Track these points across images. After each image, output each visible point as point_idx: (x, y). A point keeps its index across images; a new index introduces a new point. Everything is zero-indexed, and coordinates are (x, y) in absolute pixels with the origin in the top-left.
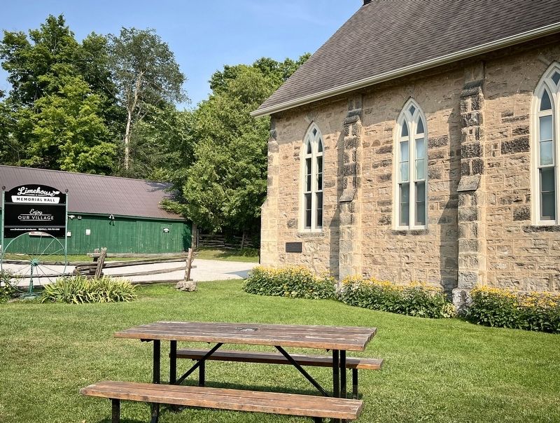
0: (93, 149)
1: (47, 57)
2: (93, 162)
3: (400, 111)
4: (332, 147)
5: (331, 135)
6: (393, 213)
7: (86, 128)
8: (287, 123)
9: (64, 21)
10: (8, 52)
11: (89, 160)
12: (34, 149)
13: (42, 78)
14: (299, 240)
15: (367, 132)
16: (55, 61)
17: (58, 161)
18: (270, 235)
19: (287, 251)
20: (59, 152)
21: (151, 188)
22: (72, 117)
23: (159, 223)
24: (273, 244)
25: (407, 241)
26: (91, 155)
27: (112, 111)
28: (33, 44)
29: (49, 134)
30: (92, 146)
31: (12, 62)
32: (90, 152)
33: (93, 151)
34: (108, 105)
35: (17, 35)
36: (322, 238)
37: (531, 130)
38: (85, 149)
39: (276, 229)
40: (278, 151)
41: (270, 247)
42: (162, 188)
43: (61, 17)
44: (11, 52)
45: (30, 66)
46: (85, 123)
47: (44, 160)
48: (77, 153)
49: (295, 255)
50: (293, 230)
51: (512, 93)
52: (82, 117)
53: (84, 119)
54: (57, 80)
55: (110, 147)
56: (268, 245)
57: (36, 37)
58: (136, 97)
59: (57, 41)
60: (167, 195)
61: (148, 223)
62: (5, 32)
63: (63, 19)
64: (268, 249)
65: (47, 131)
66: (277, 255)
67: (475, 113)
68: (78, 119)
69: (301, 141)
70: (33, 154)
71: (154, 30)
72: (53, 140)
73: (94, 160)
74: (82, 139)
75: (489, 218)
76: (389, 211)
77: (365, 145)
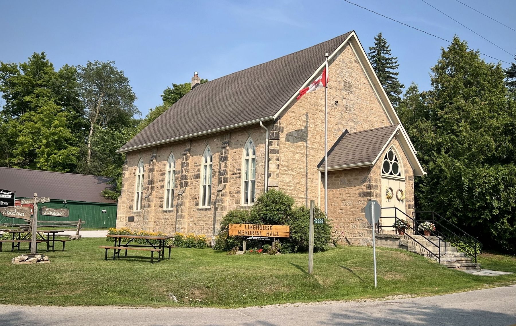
0: (61, 152)
1: (31, 83)
2: (60, 161)
3: (168, 157)
4: (147, 170)
5: (147, 165)
6: (164, 203)
7: (56, 137)
8: (132, 157)
9: (45, 56)
10: (3, 78)
11: (57, 159)
12: (18, 152)
13: (27, 99)
14: (133, 215)
15: (158, 165)
16: (38, 85)
17: (35, 160)
18: (122, 213)
19: (129, 221)
20: (36, 154)
21: (97, 181)
22: (46, 129)
23: (99, 206)
24: (123, 217)
25: (167, 215)
26: (59, 156)
27: (78, 122)
28: (22, 72)
29: (29, 142)
30: (60, 149)
31: (6, 84)
32: (59, 154)
33: (61, 154)
34: (76, 118)
35: (11, 65)
36: (141, 214)
37: (201, 170)
38: (55, 151)
39: (125, 210)
40: (128, 170)
41: (121, 219)
42: (106, 181)
43: (43, 54)
44: (5, 78)
45: (18, 89)
46: (54, 134)
47: (26, 159)
48: (49, 155)
49: (131, 222)
50: (131, 210)
51: (197, 155)
52: (53, 129)
53: (54, 131)
54: (37, 100)
55: (75, 150)
56: (120, 218)
57: (24, 68)
58: (98, 112)
59: (40, 71)
60: (108, 186)
61: (91, 206)
62: (2, 64)
63: (45, 54)
64: (121, 220)
65: (28, 139)
66: (125, 223)
67: (186, 162)
68: (50, 131)
69: (136, 166)
70: (18, 155)
71: (113, 62)
72: (32, 145)
73: (61, 160)
74: (53, 145)
75: (189, 205)
76: (162, 201)
77: (157, 171)
